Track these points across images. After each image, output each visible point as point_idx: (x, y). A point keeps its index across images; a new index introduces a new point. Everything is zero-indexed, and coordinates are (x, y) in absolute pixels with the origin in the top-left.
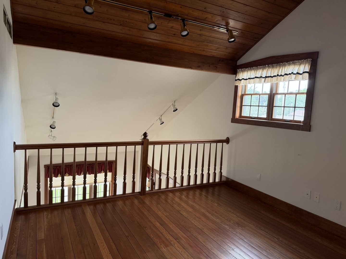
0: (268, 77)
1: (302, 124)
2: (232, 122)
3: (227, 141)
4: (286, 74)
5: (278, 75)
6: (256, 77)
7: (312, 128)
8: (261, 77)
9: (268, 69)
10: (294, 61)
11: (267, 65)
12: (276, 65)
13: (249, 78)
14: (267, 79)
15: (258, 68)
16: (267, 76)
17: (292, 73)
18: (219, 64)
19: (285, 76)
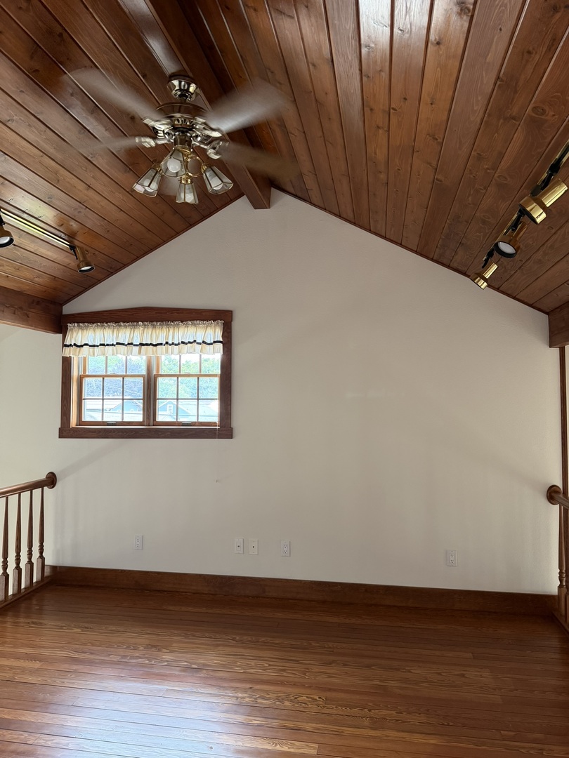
0: (147, 345)
1: (217, 427)
2: (61, 436)
3: (51, 481)
4: (183, 343)
5: (167, 343)
6: (118, 344)
7: (236, 432)
8: (132, 344)
9: (144, 330)
10: (195, 322)
11: (140, 323)
12: (160, 325)
13: (101, 345)
14: (144, 348)
15: (120, 326)
16: (144, 343)
17: (195, 341)
18: (32, 310)
19: (182, 345)
